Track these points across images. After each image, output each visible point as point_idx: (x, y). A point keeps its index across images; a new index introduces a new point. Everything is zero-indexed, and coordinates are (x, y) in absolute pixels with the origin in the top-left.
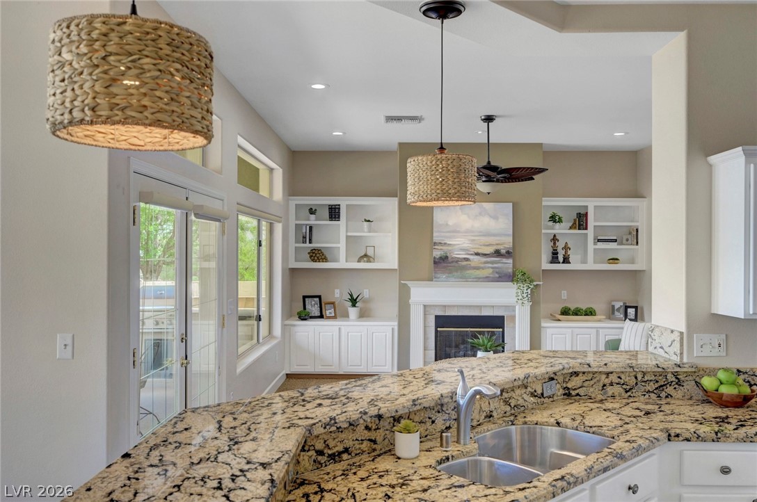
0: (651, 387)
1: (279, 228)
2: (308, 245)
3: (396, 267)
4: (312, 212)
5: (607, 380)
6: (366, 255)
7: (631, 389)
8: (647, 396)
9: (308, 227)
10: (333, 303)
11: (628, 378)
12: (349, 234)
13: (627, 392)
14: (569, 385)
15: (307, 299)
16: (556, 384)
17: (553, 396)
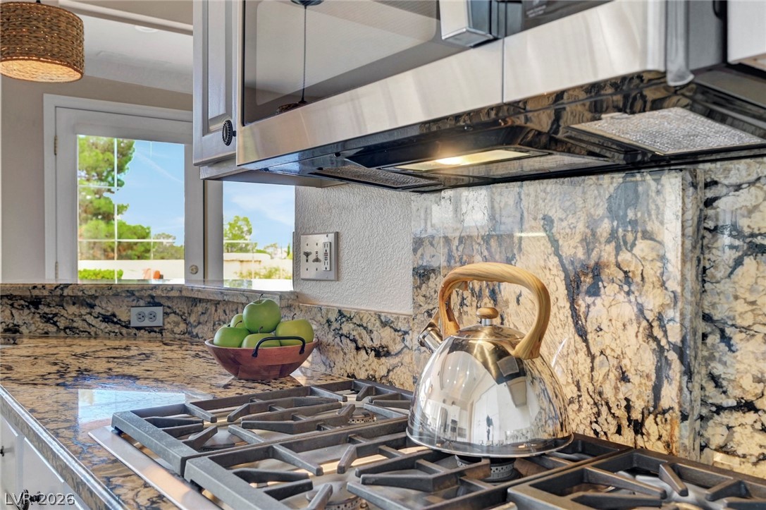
16: (166, 314)
17: (161, 330)
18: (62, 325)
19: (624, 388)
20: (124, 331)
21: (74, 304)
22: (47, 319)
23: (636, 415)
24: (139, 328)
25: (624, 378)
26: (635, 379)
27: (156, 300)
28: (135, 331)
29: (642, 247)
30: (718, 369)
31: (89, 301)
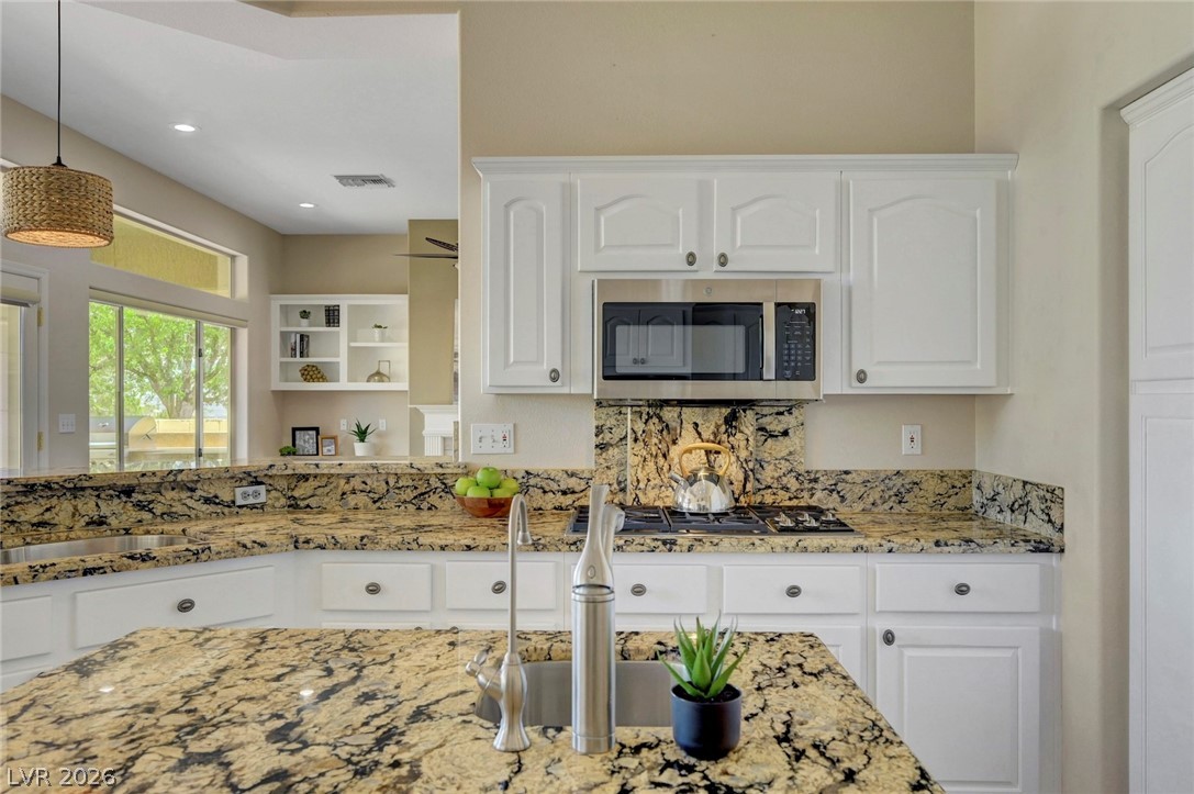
0: (409, 495)
1: (243, 335)
2: (298, 359)
3: (407, 389)
4: (305, 314)
5: (347, 486)
6: (378, 373)
7: (380, 498)
8: (403, 508)
9: (298, 336)
10: (334, 438)
11: (375, 484)
12: (353, 344)
13: (375, 502)
14: (296, 494)
15: (297, 433)
16: (268, 491)
17: (263, 506)
18: (158, 512)
19: (731, 487)
20: (226, 510)
21: (173, 489)
22: (140, 506)
23: (736, 496)
24: (240, 507)
25: (731, 483)
26: (736, 483)
27: (259, 480)
28: (237, 509)
29: (739, 435)
30: (758, 476)
31: (189, 485)
